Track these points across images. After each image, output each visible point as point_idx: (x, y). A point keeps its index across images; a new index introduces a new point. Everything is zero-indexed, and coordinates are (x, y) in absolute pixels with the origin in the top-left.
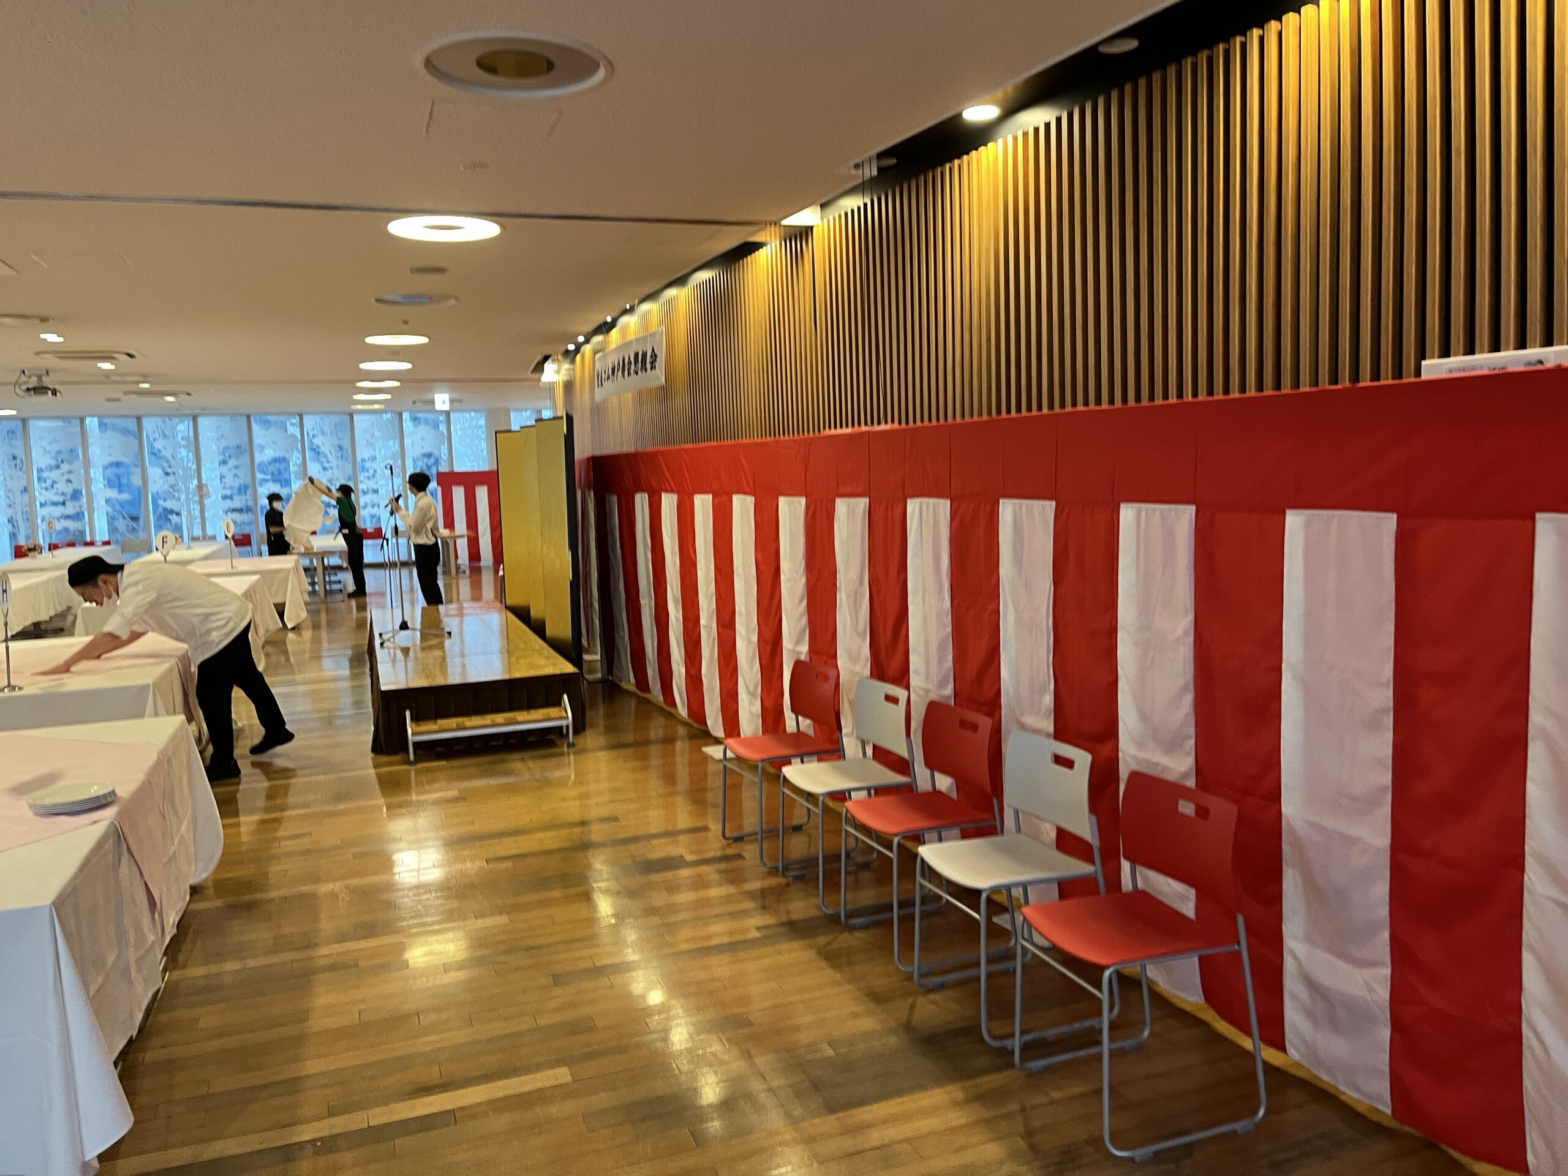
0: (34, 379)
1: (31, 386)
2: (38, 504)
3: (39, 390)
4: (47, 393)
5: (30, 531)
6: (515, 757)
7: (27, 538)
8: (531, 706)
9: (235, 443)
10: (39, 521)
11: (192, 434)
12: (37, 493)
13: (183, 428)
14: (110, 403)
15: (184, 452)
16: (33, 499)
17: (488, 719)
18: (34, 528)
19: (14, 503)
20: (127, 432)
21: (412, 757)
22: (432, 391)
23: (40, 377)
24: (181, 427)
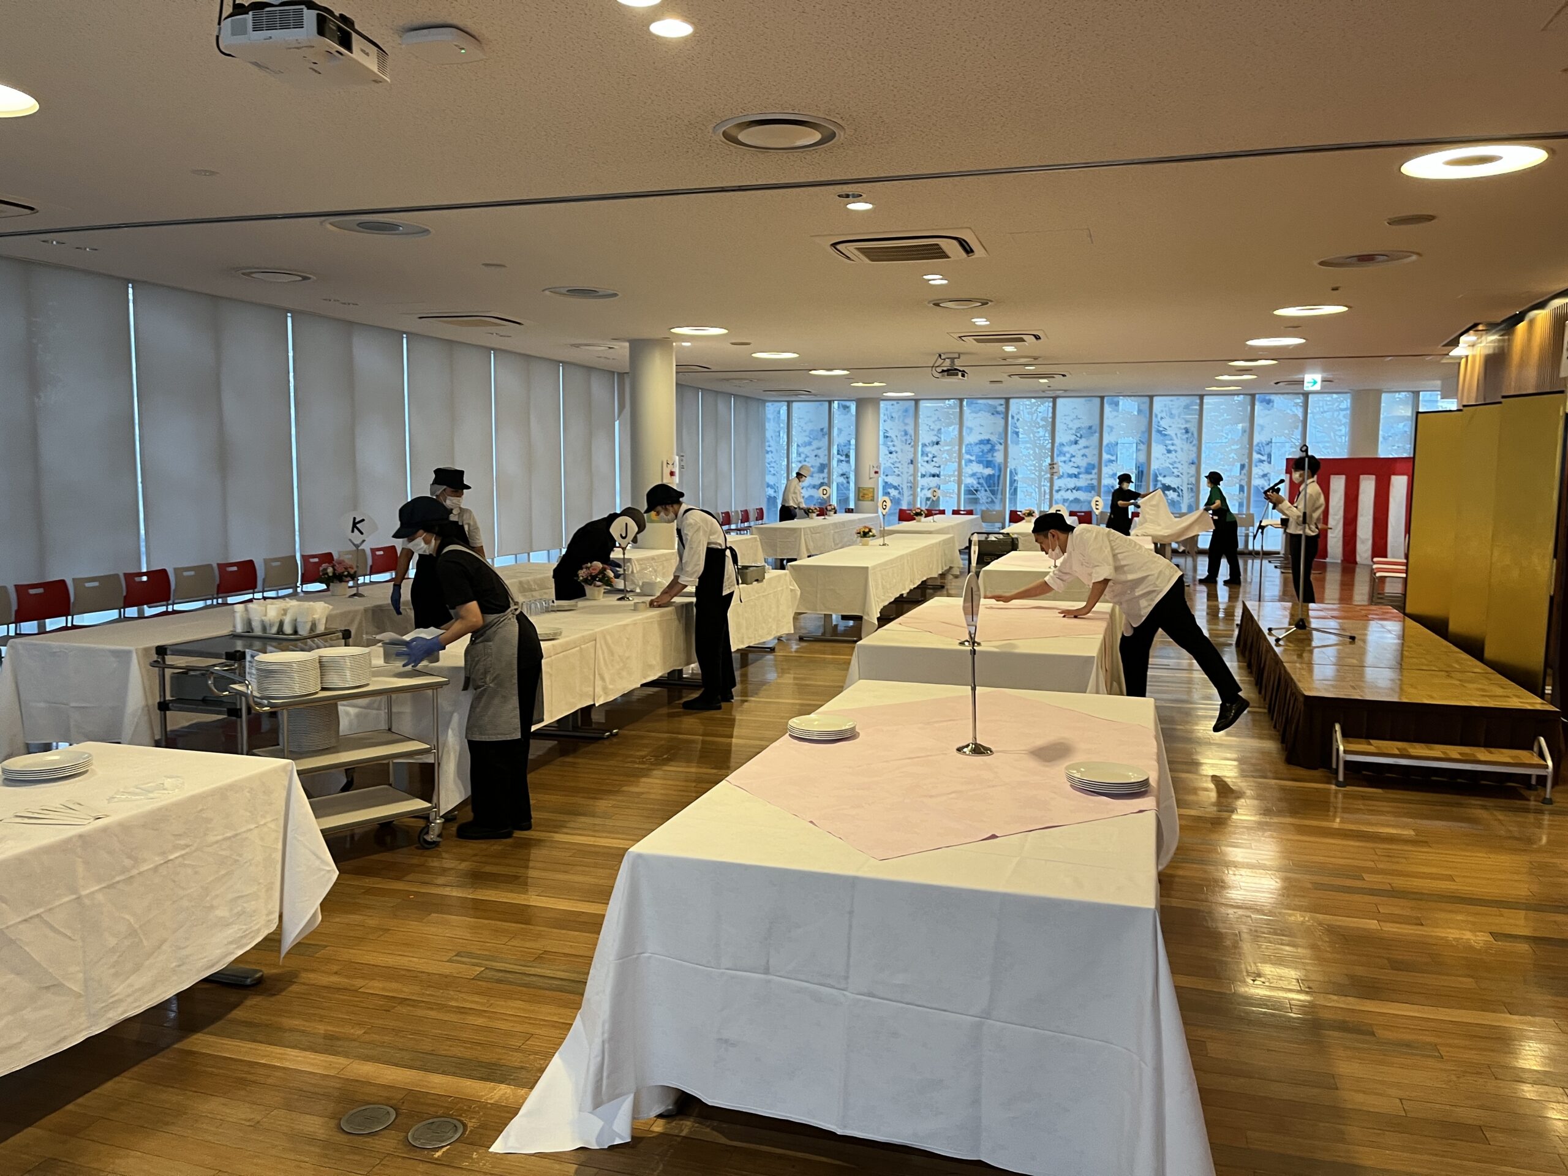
0: (948, 362)
1: (945, 369)
2: (920, 475)
3: (951, 372)
4: (957, 375)
5: (911, 497)
6: (1473, 802)
7: (909, 504)
8: (1490, 743)
9: (1087, 424)
10: (919, 490)
11: (1050, 415)
12: (919, 465)
13: (1046, 407)
14: (993, 385)
15: (1041, 432)
16: (916, 470)
17: (1437, 750)
18: (914, 495)
19: (902, 473)
20: (995, 413)
21: (1341, 778)
22: (1302, 370)
23: (952, 359)
24: (1042, 408)
